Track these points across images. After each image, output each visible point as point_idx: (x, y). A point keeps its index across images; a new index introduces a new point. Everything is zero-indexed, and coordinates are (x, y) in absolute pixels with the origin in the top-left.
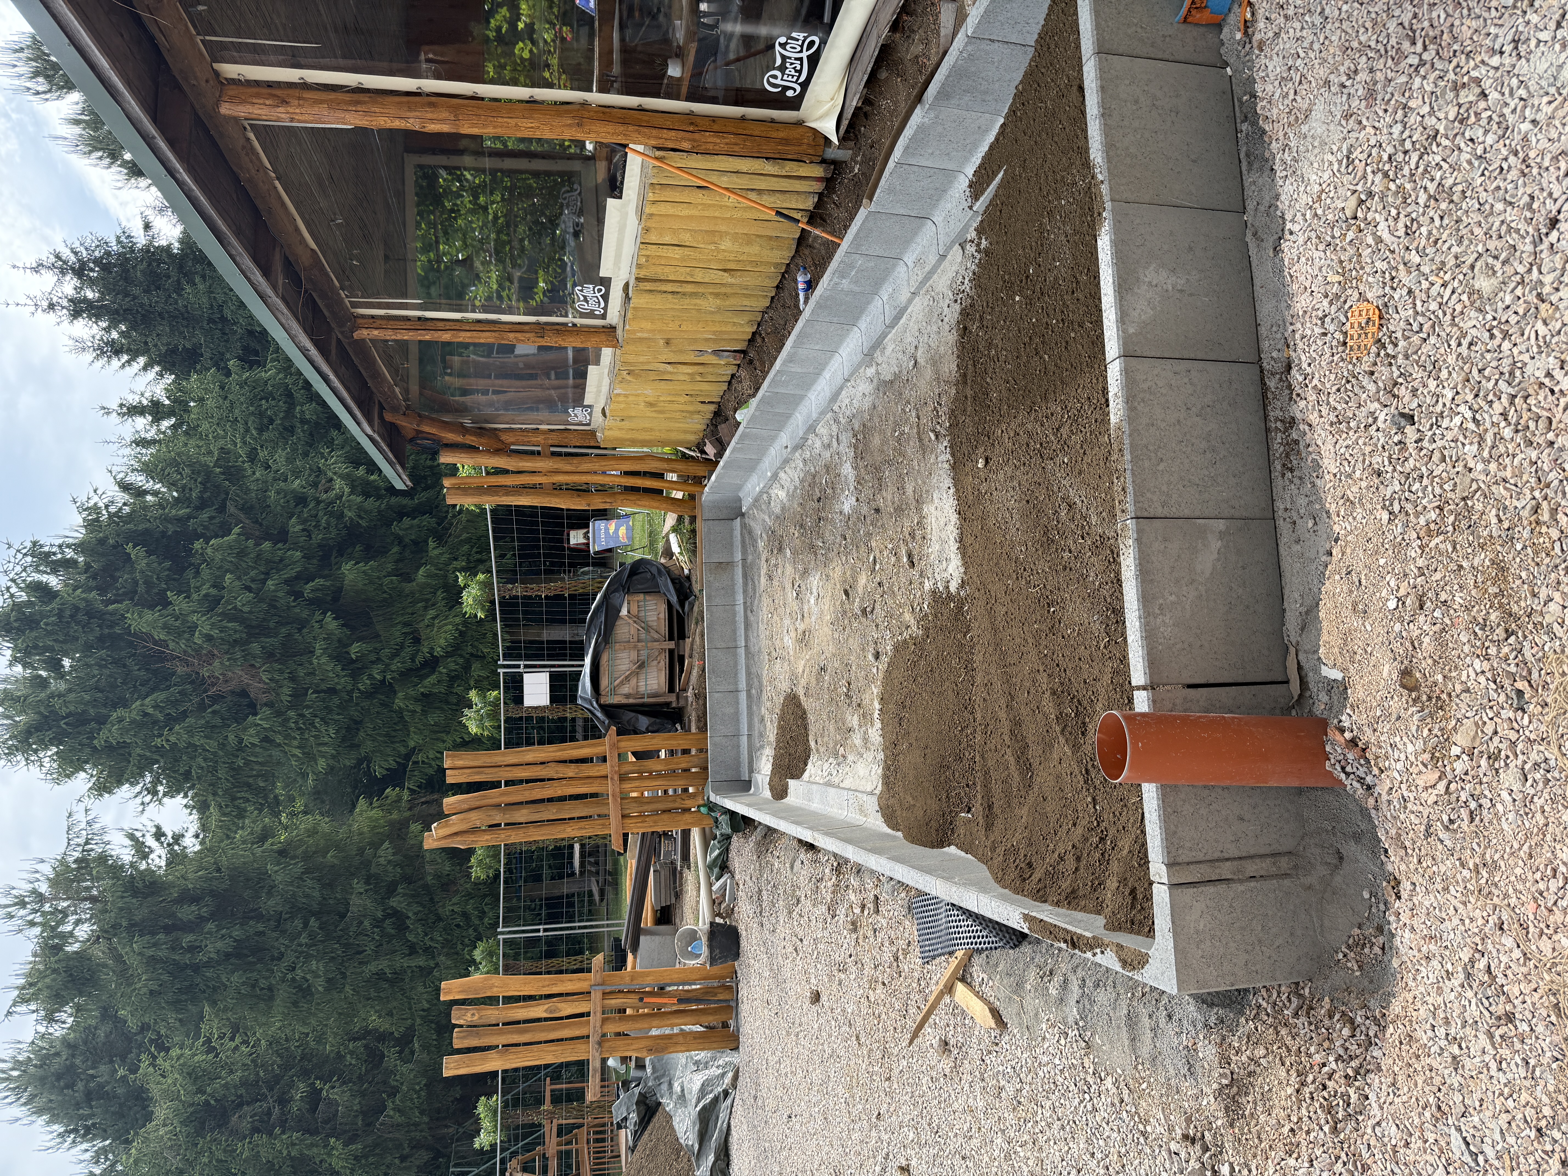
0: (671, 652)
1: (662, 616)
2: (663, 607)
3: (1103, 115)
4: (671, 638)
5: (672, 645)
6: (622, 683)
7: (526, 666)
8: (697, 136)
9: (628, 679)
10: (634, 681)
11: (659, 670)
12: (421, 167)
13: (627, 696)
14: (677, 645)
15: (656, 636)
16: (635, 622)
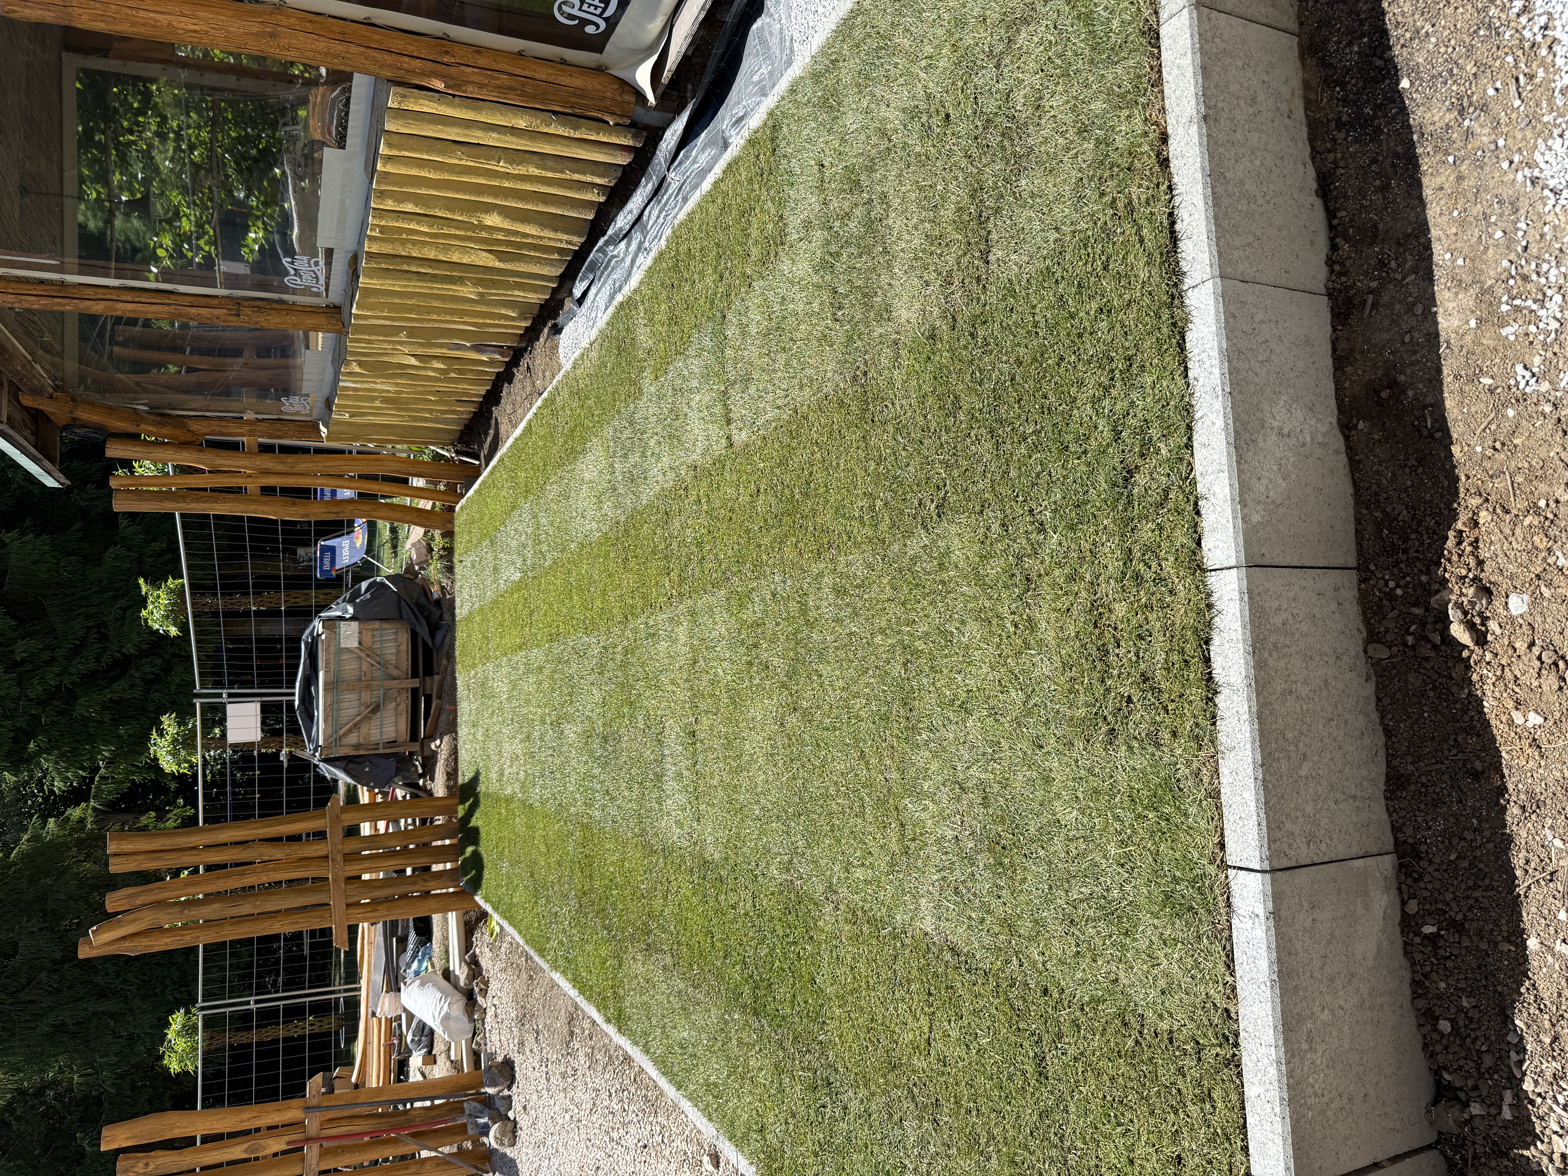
0: (415, 692)
1: (404, 648)
2: (404, 638)
3: (1205, 118)
4: (415, 675)
5: (416, 683)
6: (350, 731)
7: (230, 695)
8: (453, 71)
9: (357, 726)
10: (364, 729)
11: (397, 715)
12: (85, 71)
13: (357, 747)
14: (423, 683)
15: (395, 673)
16: (368, 656)
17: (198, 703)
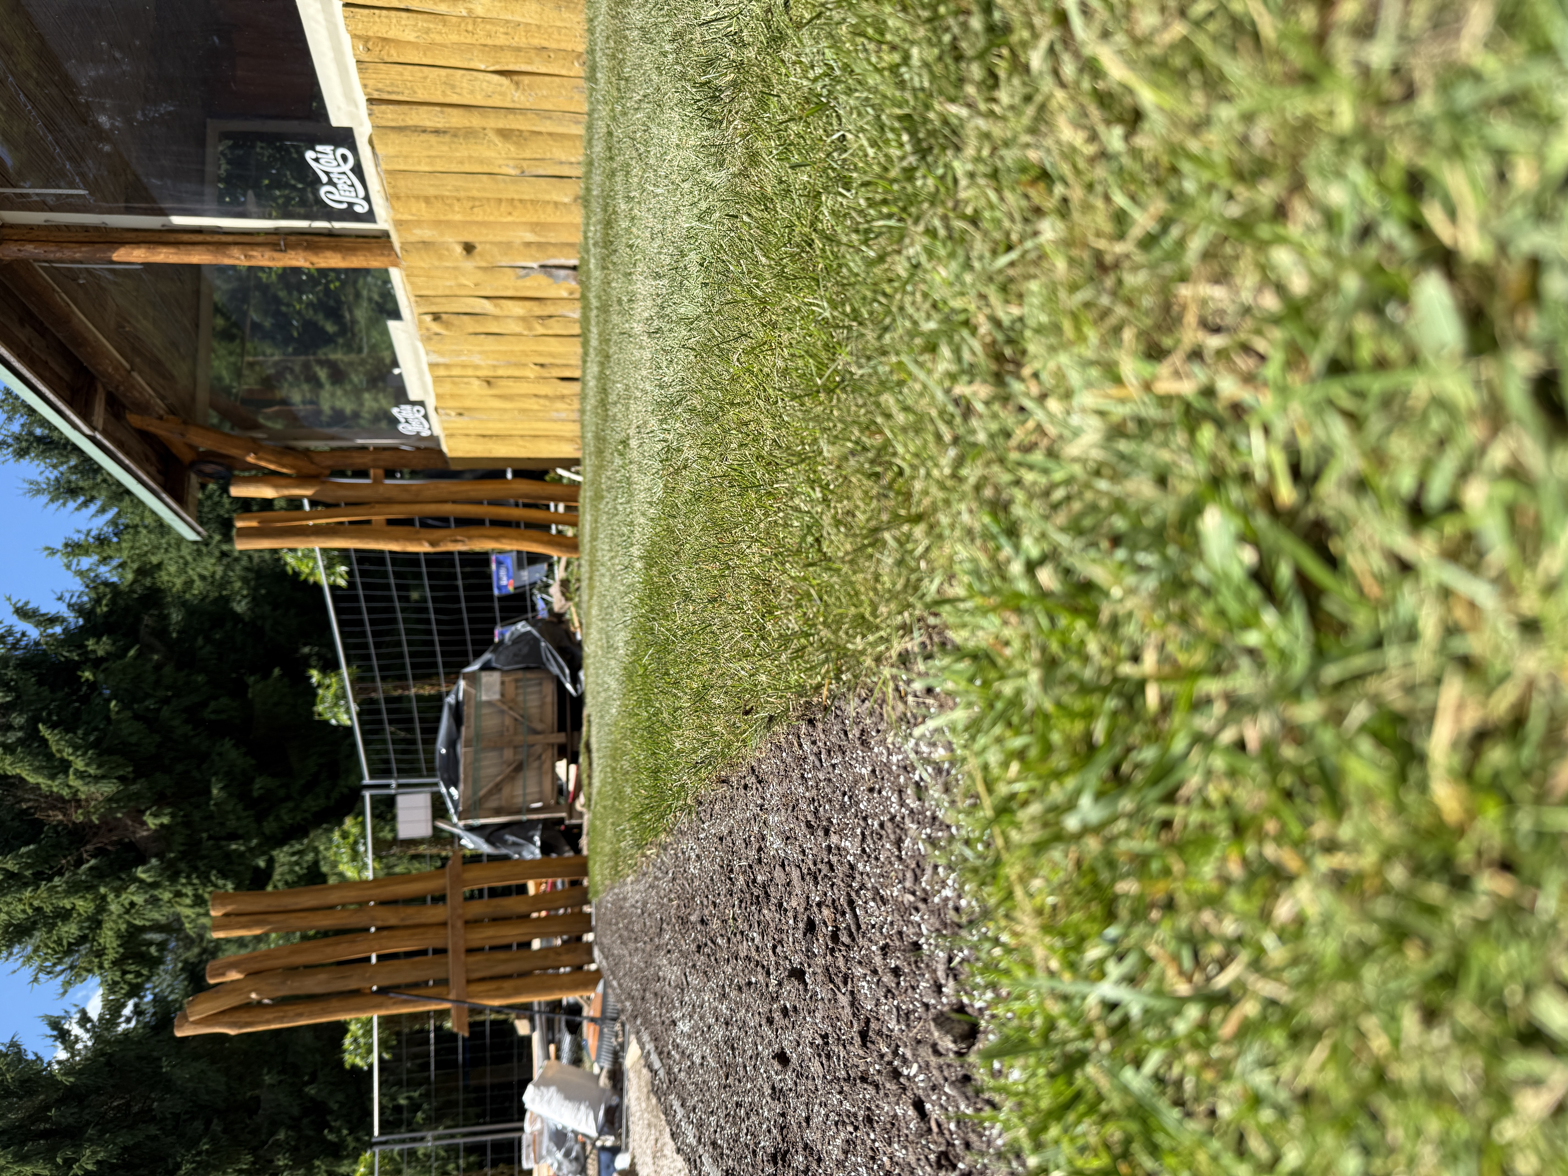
0: (562, 749)
1: (549, 699)
2: (550, 689)
4: (561, 728)
5: (561, 738)
6: (490, 793)
7: (400, 786)
9: (498, 787)
10: (506, 791)
11: (541, 774)
13: (499, 810)
14: (569, 737)
15: (539, 727)
16: (511, 708)
17: (367, 794)
